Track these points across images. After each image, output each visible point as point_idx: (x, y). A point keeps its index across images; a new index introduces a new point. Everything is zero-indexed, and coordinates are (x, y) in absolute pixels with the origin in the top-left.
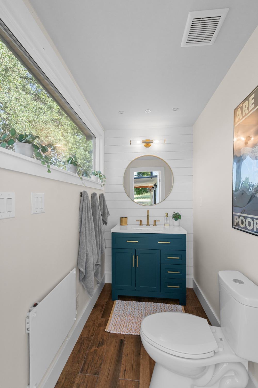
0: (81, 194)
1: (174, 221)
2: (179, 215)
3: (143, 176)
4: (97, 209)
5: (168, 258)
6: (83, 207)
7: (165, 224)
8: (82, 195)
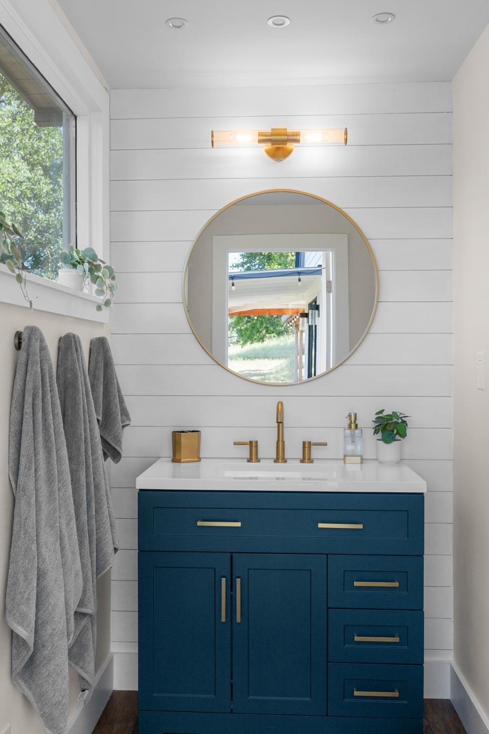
0: (20, 339)
1: (382, 442)
2: (400, 421)
3: (268, 269)
4: (81, 397)
5: (356, 584)
6: (24, 391)
7: (345, 456)
8: (20, 343)
